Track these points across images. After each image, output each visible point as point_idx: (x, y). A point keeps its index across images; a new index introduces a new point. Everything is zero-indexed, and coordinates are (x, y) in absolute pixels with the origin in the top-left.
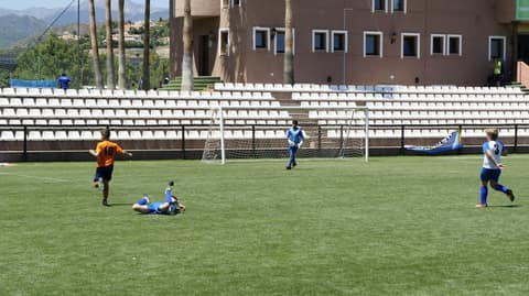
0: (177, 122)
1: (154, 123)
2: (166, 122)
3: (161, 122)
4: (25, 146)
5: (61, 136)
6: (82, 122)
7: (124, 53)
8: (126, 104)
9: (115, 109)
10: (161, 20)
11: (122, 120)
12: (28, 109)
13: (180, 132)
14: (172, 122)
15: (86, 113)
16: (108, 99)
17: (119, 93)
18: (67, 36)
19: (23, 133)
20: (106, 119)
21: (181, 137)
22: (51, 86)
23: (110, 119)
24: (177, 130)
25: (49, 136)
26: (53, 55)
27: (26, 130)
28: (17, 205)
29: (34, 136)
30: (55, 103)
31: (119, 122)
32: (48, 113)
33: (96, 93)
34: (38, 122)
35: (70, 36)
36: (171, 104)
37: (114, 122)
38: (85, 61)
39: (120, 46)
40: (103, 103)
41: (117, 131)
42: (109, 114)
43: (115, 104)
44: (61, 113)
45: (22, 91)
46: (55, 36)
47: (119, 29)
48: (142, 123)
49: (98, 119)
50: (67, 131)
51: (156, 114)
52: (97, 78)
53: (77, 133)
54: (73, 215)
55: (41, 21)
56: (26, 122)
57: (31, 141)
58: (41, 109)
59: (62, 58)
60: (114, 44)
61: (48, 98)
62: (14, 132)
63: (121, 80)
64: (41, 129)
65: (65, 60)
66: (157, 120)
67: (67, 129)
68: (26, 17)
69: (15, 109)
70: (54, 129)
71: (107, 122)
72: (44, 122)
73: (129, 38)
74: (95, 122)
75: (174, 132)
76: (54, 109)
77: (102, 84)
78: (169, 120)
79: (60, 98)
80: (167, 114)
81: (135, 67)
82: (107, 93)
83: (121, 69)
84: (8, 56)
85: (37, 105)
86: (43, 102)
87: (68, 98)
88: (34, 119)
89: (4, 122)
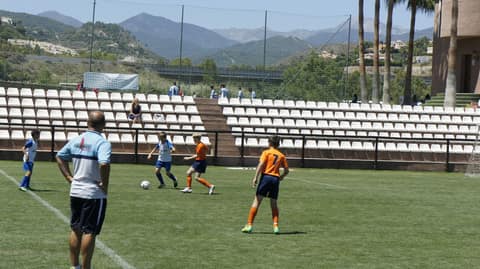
0: (441, 137)
1: (419, 136)
2: (430, 136)
3: (426, 136)
4: (303, 154)
5: (334, 145)
6: (353, 134)
7: (389, 70)
9: (383, 122)
11: (389, 132)
12: (306, 120)
13: (444, 147)
14: (437, 136)
15: (356, 126)
16: (377, 113)
17: (387, 107)
18: (326, 55)
19: (301, 141)
20: (374, 131)
21: (445, 150)
23: (379, 132)
24: (441, 144)
25: (323, 145)
26: (313, 72)
27: (304, 139)
29: (311, 144)
30: (329, 115)
31: (386, 135)
32: (323, 124)
33: (366, 107)
34: (314, 132)
35: (328, 55)
36: (436, 119)
37: (382, 134)
40: (373, 117)
41: (385, 143)
42: (378, 126)
43: (383, 117)
44: (334, 125)
46: (315, 54)
48: (408, 136)
49: (368, 131)
50: (340, 141)
51: (422, 128)
52: (363, 93)
53: (348, 143)
55: (303, 41)
56: (303, 132)
57: (308, 149)
58: (317, 120)
61: (323, 111)
62: (293, 140)
63: (386, 95)
64: (317, 139)
65: (323, 77)
66: (422, 133)
67: (340, 140)
68: (290, 38)
69: (295, 119)
70: (328, 139)
71: (375, 134)
72: (320, 133)
74: (364, 134)
75: (438, 146)
76: (328, 120)
77: (368, 98)
78: (433, 134)
79: (334, 111)
80: (432, 128)
82: (376, 107)
83: (385, 85)
85: (314, 116)
86: (318, 115)
87: (341, 110)
88: (311, 129)
89: (286, 131)
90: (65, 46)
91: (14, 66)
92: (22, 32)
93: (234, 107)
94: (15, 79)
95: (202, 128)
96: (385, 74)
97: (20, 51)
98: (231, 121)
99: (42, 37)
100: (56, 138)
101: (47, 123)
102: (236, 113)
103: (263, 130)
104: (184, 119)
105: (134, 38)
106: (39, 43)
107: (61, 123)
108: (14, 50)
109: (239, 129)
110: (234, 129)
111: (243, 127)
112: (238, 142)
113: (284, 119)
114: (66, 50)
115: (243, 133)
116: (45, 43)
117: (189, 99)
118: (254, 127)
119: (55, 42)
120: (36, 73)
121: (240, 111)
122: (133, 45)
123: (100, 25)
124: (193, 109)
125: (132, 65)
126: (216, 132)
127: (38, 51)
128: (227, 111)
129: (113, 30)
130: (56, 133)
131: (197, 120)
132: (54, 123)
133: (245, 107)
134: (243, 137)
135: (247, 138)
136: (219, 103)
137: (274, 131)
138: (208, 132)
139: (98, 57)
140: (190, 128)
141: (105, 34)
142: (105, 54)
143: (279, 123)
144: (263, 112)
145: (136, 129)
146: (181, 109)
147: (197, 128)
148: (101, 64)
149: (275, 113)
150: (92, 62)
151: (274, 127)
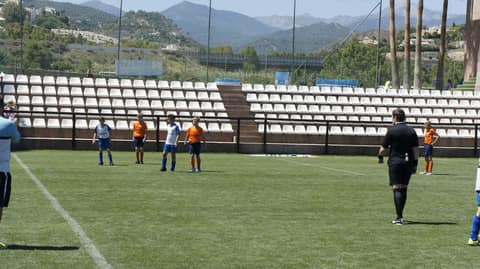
0: (470, 122)
1: (447, 121)
2: (459, 121)
3: (454, 121)
4: (327, 140)
5: (360, 131)
6: (379, 119)
7: (420, 55)
8: (421, 103)
10: (454, 25)
11: (416, 118)
12: (331, 105)
13: (473, 132)
14: (465, 121)
16: (404, 98)
17: (415, 92)
18: (367, 41)
19: (325, 128)
21: (474, 136)
22: (352, 85)
24: (470, 129)
25: (348, 131)
26: (354, 57)
27: (328, 125)
28: (319, 197)
29: (336, 131)
30: (355, 101)
31: (413, 120)
32: (349, 110)
33: (393, 92)
34: (339, 118)
35: (370, 41)
36: (466, 104)
37: (409, 120)
38: (382, 63)
39: (417, 49)
40: (400, 102)
43: (411, 102)
44: (361, 110)
45: (327, 90)
46: (356, 40)
47: (416, 35)
48: (436, 121)
51: (450, 113)
52: (394, 78)
53: (374, 129)
54: (371, 210)
55: (344, 28)
56: (328, 118)
57: (332, 135)
58: (342, 106)
59: (361, 60)
60: (411, 48)
61: (349, 96)
62: (318, 127)
63: (416, 80)
64: (342, 125)
65: (364, 62)
66: (451, 118)
67: (365, 126)
68: (333, 24)
69: (320, 105)
70: (353, 125)
72: (345, 118)
73: (425, 42)
75: (467, 131)
76: (354, 106)
77: (398, 84)
78: (462, 119)
79: (360, 97)
80: (461, 113)
81: (428, 69)
82: (404, 92)
83: (416, 70)
84: (316, 59)
85: (339, 102)
86: (344, 100)
87: (367, 96)
88: (336, 115)
89: (310, 118)
90: (108, 35)
91: (56, 55)
92: (66, 21)
93: (257, 93)
94: (56, 68)
95: (225, 115)
96: (416, 58)
97: (63, 41)
98: (255, 108)
99: (86, 26)
100: (77, 126)
101: (69, 110)
102: (260, 100)
103: (286, 117)
104: (207, 106)
105: (176, 26)
106: (82, 33)
107: (83, 111)
108: (57, 39)
109: (263, 116)
110: (257, 116)
111: (266, 113)
112: (261, 129)
113: (308, 105)
114: (108, 38)
115: (266, 119)
116: (87, 32)
117: (213, 86)
118: (278, 114)
119: (98, 31)
120: (78, 63)
121: (264, 98)
122: (174, 34)
123: (142, 14)
124: (217, 96)
125: (173, 53)
126: (239, 119)
127: (81, 40)
128: (251, 98)
129: (155, 18)
130: (77, 121)
131: (220, 106)
132: (76, 111)
133: (269, 94)
134: (265, 123)
135: (270, 125)
136: (243, 89)
137: (298, 117)
138: (231, 119)
139: (140, 45)
140: (213, 115)
141: (147, 23)
142: (147, 43)
143: (303, 109)
144: (287, 98)
145: (158, 116)
146: (204, 96)
147: (219, 115)
148: (142, 52)
149: (299, 99)
150: (133, 51)
151: (298, 114)
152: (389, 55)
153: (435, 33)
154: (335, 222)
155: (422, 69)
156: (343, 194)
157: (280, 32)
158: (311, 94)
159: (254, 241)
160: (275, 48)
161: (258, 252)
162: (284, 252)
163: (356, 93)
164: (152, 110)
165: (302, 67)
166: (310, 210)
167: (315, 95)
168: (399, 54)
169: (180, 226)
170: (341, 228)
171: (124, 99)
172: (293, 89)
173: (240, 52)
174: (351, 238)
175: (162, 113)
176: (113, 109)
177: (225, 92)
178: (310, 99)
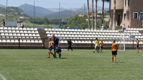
0: (111, 39)
2: (108, 39)
3: (106, 39)
5: (80, 42)
6: (85, 38)
7: (96, 20)
8: (97, 34)
10: (105, 11)
12: (71, 35)
15: (86, 36)
16: (92, 32)
17: (95, 31)
18: (80, 16)
20: (92, 38)
22: (78, 29)
23: (93, 38)
25: (76, 42)
30: (78, 33)
33: (89, 31)
34: (74, 38)
35: (81, 15)
36: (110, 34)
39: (95, 18)
40: (91, 33)
41: (94, 41)
43: (94, 33)
45: (70, 30)
46: (77, 15)
47: (95, 13)
51: (105, 36)
52: (89, 27)
55: (74, 12)
56: (70, 38)
58: (74, 35)
61: (76, 32)
63: (95, 27)
66: (106, 38)
67: (81, 40)
70: (78, 40)
71: (92, 39)
72: (75, 38)
74: (88, 39)
76: (78, 35)
78: (109, 38)
79: (79, 32)
80: (109, 36)
81: (98, 24)
82: (92, 30)
83: (95, 24)
87: (82, 32)
88: (73, 37)
89: (65, 38)
93: (49, 31)
95: (40, 38)
96: (95, 21)
98: (49, 35)
102: (50, 33)
104: (34, 35)
105: (23, 11)
113: (64, 34)
114: (2, 15)
117: (36, 29)
122: (22, 13)
124: (37, 32)
126: (44, 39)
128: (47, 32)
131: (38, 35)
133: (53, 31)
136: (45, 30)
137: (62, 38)
138: (41, 39)
139: (12, 17)
140: (36, 38)
141: (14, 10)
142: (14, 16)
143: (63, 36)
144: (58, 33)
145: (19, 38)
146: (33, 32)
147: (38, 38)
148: (12, 19)
149: (62, 33)
150: (10, 19)
151: (61, 37)
152: (87, 20)
153: (100, 13)
154: (74, 68)
155: (97, 24)
156: (76, 60)
157: (55, 13)
158: (65, 31)
159: (52, 75)
160: (53, 18)
161: (53, 78)
162: (61, 77)
163: (78, 31)
164: (18, 36)
165: (62, 23)
166: (67, 65)
167: (66, 32)
168: (90, 19)
169: (29, 71)
170: (76, 70)
171: (9, 33)
172: (60, 30)
173: (42, 19)
174: (80, 73)
175: (21, 37)
176: (5, 36)
177: (39, 31)
178: (65, 33)
